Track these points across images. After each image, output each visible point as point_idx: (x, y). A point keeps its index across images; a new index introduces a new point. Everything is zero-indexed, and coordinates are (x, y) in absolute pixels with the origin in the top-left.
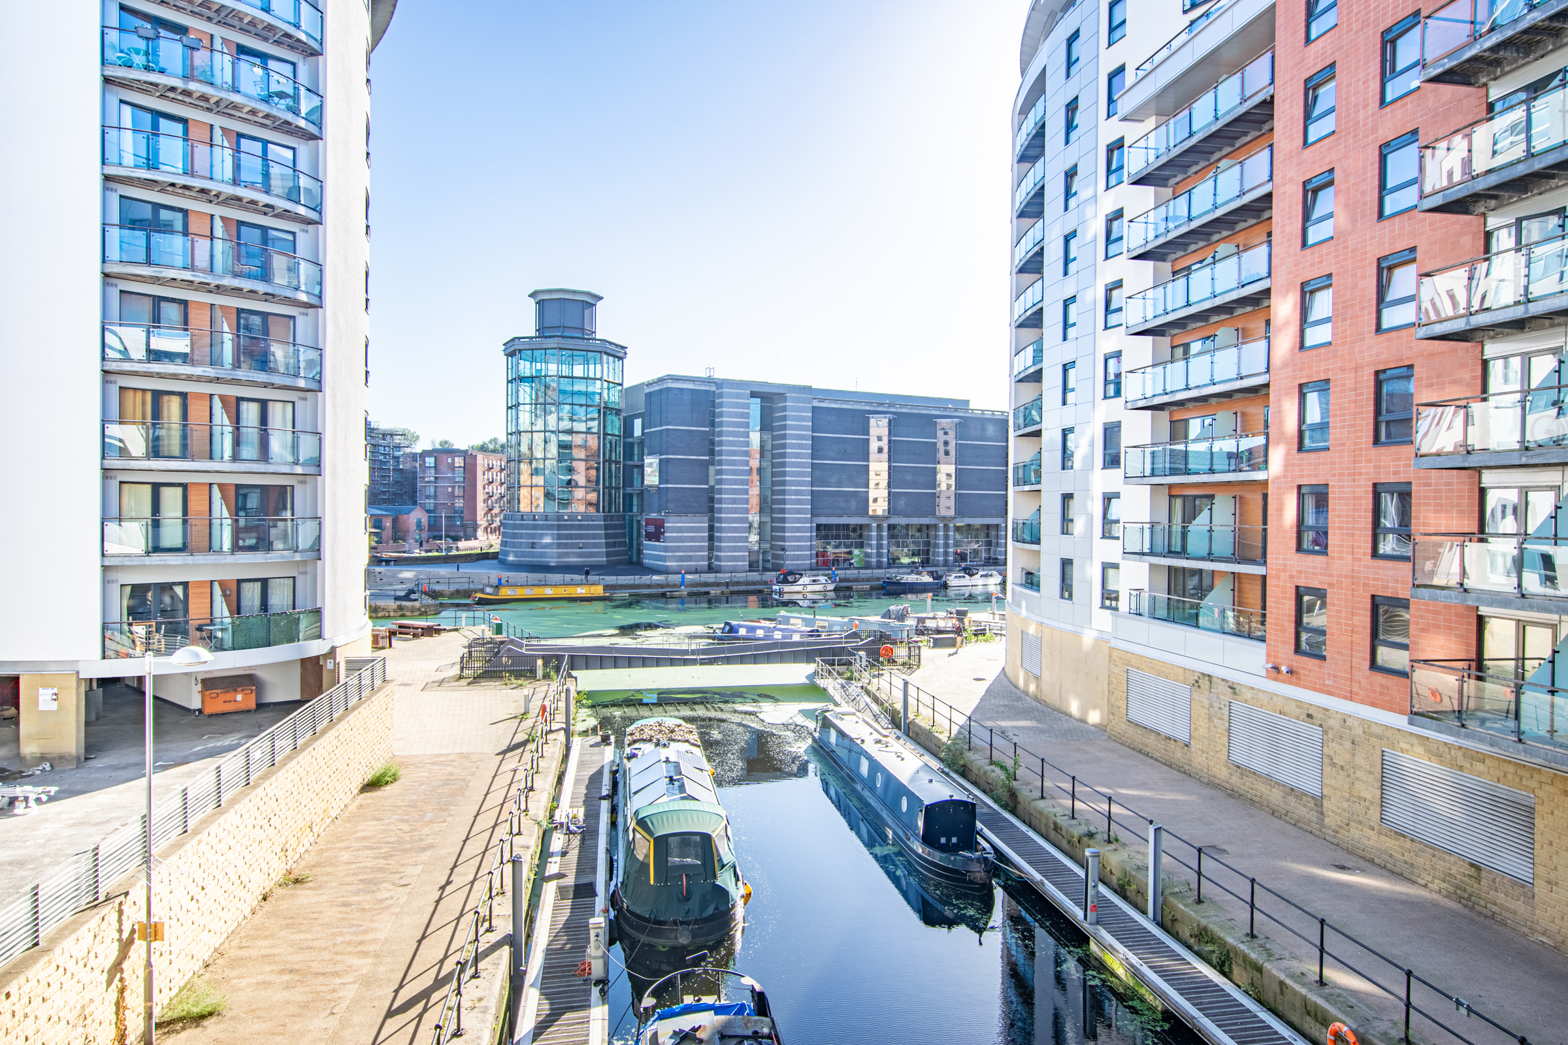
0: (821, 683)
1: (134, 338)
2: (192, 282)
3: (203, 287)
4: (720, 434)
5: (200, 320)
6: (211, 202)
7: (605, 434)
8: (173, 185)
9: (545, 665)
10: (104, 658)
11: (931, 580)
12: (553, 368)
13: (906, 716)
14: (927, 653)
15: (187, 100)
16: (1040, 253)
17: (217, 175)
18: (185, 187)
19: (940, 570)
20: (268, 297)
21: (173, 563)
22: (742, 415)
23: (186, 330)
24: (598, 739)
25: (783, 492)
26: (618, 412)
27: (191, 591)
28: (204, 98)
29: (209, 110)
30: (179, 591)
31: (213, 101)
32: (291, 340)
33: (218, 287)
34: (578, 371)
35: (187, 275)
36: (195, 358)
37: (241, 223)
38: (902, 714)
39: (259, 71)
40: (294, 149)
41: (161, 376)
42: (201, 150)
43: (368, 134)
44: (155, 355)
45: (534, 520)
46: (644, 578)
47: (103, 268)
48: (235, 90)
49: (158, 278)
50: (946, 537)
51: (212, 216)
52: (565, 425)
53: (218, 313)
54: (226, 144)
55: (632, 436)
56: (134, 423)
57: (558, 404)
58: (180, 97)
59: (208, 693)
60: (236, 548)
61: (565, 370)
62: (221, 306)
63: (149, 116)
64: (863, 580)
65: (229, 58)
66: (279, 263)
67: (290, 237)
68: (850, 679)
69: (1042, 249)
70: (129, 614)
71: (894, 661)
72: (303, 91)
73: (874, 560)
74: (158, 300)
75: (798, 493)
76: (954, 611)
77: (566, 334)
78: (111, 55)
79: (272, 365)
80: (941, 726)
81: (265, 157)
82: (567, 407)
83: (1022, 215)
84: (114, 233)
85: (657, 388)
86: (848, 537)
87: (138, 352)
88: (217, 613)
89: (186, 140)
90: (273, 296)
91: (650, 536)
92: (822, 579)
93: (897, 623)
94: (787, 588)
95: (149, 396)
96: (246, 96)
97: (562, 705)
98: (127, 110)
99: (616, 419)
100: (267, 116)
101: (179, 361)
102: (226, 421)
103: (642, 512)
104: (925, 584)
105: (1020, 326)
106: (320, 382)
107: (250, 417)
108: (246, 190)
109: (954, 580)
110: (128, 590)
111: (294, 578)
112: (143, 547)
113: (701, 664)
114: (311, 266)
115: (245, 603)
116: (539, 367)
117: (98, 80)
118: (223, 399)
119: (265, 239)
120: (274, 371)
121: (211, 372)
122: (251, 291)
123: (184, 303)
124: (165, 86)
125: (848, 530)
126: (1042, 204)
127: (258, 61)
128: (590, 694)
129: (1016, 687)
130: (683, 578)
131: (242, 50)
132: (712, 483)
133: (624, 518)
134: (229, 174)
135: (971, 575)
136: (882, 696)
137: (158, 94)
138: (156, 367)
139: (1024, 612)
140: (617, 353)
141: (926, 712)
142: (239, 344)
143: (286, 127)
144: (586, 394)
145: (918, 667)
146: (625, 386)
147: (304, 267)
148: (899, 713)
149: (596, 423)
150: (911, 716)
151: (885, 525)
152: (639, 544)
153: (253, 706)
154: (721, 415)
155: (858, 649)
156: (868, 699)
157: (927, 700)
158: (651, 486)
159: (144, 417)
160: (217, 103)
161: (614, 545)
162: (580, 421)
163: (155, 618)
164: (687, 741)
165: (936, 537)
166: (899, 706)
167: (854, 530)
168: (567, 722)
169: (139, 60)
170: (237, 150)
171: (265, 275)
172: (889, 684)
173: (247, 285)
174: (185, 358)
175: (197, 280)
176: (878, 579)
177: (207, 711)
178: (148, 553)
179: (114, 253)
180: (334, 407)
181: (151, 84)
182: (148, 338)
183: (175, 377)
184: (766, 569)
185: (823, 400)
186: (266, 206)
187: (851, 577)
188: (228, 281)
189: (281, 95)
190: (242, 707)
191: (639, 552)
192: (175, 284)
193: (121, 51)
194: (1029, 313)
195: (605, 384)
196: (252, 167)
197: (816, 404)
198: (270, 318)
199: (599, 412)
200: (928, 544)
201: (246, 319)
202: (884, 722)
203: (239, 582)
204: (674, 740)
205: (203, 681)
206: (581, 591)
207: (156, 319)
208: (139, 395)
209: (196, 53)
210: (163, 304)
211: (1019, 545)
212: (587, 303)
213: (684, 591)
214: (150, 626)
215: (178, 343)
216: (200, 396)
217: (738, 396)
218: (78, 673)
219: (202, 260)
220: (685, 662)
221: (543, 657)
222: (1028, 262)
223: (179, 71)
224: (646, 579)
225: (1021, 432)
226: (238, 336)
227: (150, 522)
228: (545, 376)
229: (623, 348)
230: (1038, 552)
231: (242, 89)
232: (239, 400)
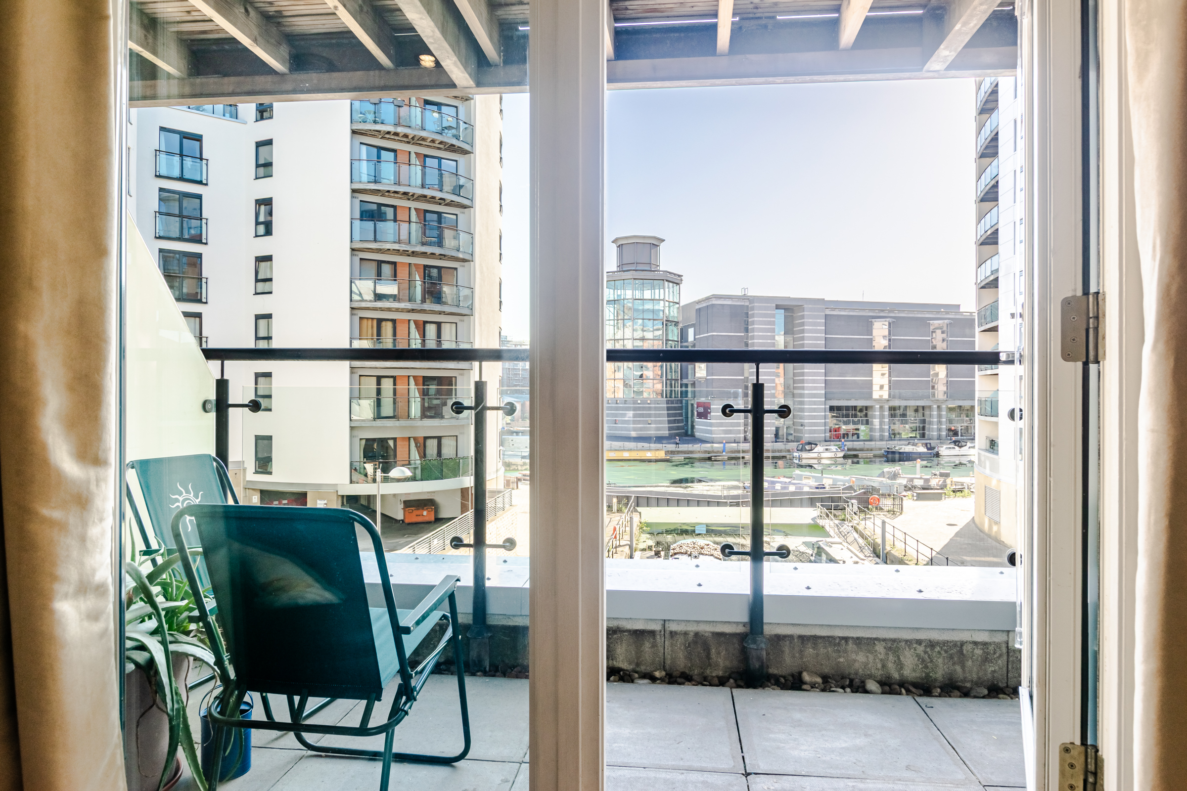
0: (821, 522)
1: (366, 287)
2: (399, 250)
3: (405, 253)
4: (753, 338)
5: (403, 273)
6: (409, 199)
7: (667, 340)
8: (388, 191)
9: (619, 502)
10: (351, 483)
11: (925, 450)
12: (629, 294)
13: (884, 548)
14: (908, 503)
15: (396, 138)
16: (996, 186)
17: (413, 183)
18: (395, 192)
19: (933, 443)
20: (442, 257)
21: (388, 425)
22: (769, 323)
23: (395, 280)
24: (653, 553)
25: (802, 381)
26: (676, 324)
27: (398, 443)
28: (406, 136)
29: (408, 143)
30: (391, 443)
31: (410, 137)
32: (455, 284)
33: (413, 252)
34: (647, 294)
35: (396, 247)
36: (401, 298)
37: (426, 211)
38: (881, 547)
39: (436, 115)
40: (456, 161)
41: (381, 309)
42: (404, 168)
43: (501, 145)
44: (379, 297)
45: (617, 403)
46: (696, 446)
47: (351, 245)
48: (423, 129)
49: (380, 250)
50: (940, 416)
51: (410, 208)
52: (638, 334)
53: (413, 268)
54: (418, 163)
55: (687, 341)
56: (367, 339)
57: (633, 319)
58: (392, 137)
59: (407, 509)
60: (424, 416)
61: (638, 295)
62: (415, 264)
63: (375, 150)
64: (868, 450)
65: (420, 109)
66: (448, 234)
67: (454, 217)
68: (844, 520)
69: (997, 182)
70: (364, 458)
71: (881, 509)
72: (461, 123)
73: (877, 434)
74: (380, 263)
75: (814, 381)
76: (938, 473)
77: (638, 268)
78: (357, 116)
79: (444, 300)
80: (912, 556)
81: (440, 169)
82: (640, 321)
83: (983, 156)
84: (357, 223)
85: (704, 305)
86: (856, 416)
87: (369, 296)
88: (412, 458)
89: (395, 163)
90: (445, 256)
91: (700, 415)
92: (834, 448)
93: (889, 481)
94: (805, 455)
95: (375, 322)
96: (429, 131)
97: (628, 529)
98: (364, 148)
99: (675, 329)
100: (441, 143)
101: (391, 300)
102: (418, 336)
103: (694, 397)
104: (920, 453)
105: (982, 244)
106: (472, 309)
107: (431, 334)
108: (429, 190)
109: (946, 450)
110: (364, 442)
111: (457, 436)
112: (372, 416)
113: (731, 506)
114: (466, 235)
115: (428, 452)
116: (619, 293)
117: (349, 132)
118: (416, 322)
119: (439, 221)
120: (445, 303)
121: (408, 306)
122: (432, 254)
123: (394, 264)
124: (384, 131)
125: (855, 410)
126: (997, 146)
127: (435, 108)
128: (648, 525)
129: (981, 531)
130: (724, 445)
131: (427, 102)
132: (746, 375)
133: (681, 402)
134: (419, 182)
135: (961, 447)
136: (867, 533)
137: (380, 137)
138: (379, 304)
139: (988, 471)
140: (675, 280)
141: (900, 545)
142: (425, 286)
143: (452, 148)
144: (653, 311)
145: (901, 514)
146: (681, 304)
147: (462, 236)
148: (879, 545)
149: (660, 332)
150: (888, 548)
151: (887, 407)
152: (692, 422)
153: (433, 519)
154: (753, 323)
155: (851, 498)
156: (856, 535)
157: (901, 536)
158: (700, 378)
159: (372, 335)
160: (413, 138)
161: (674, 422)
162: (648, 331)
163: (379, 459)
164: (712, 555)
165: (931, 416)
166: (879, 541)
167: (861, 411)
168: (631, 540)
169: (371, 117)
170: (424, 166)
171: (440, 244)
172: (872, 525)
173: (429, 249)
174: (395, 298)
175: (402, 249)
176: (880, 449)
177: (407, 521)
178: (374, 419)
179: (357, 237)
180: (481, 325)
181: (377, 131)
182: (375, 287)
183: (389, 310)
184: (788, 441)
185: (833, 309)
186: (441, 199)
187: (858, 447)
188: (420, 249)
189: (449, 128)
190: (427, 519)
191: (693, 427)
192: (390, 252)
193: (361, 113)
194: (989, 232)
195: (667, 304)
196: (432, 177)
197: (828, 312)
198: (443, 270)
199: (663, 324)
200: (924, 421)
201: (429, 271)
202: (868, 552)
203: (426, 438)
204: (702, 554)
205: (405, 502)
206: (649, 455)
207: (379, 274)
208: (370, 321)
209: (401, 109)
210: (383, 265)
211: (983, 418)
212: (654, 244)
213: (725, 456)
214: (376, 465)
215: (389, 288)
216: (403, 321)
217: (766, 308)
218: (337, 491)
219: (404, 236)
220: (719, 504)
221: (617, 497)
222: (987, 193)
223: (392, 122)
224: (697, 447)
225: (983, 328)
226: (425, 282)
227: (375, 399)
228: (624, 299)
229: (679, 276)
230: (996, 424)
231: (427, 128)
232: (425, 322)
